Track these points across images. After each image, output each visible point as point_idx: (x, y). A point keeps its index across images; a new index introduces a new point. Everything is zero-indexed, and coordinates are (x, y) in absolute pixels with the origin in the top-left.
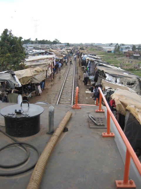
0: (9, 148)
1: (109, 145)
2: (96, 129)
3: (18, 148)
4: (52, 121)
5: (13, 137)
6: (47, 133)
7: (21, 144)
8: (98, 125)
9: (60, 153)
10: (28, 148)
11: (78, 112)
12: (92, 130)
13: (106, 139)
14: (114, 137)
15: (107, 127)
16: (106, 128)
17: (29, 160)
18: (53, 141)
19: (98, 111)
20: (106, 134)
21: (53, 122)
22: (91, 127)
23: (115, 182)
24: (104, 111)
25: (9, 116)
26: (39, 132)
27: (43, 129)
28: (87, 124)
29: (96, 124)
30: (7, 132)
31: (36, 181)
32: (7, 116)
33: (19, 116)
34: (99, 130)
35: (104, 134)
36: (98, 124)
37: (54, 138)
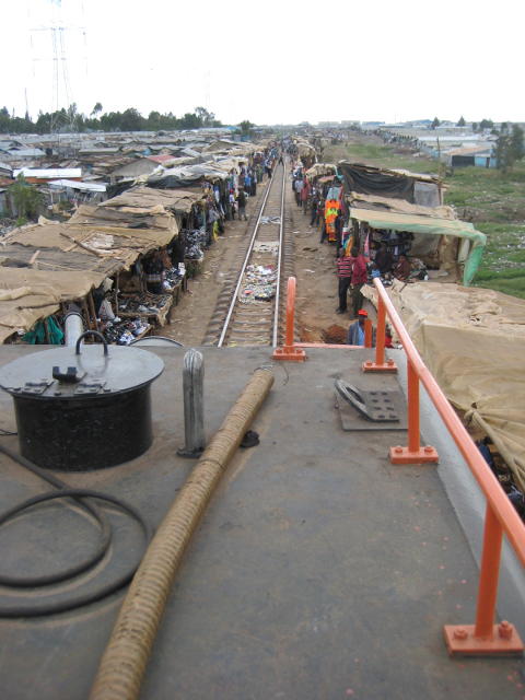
0: (35, 513)
1: (417, 493)
2: (367, 435)
3: (69, 511)
4: (195, 405)
5: (47, 472)
6: (179, 455)
7: (78, 497)
8: (372, 421)
9: (228, 526)
10: (108, 511)
11: (295, 373)
12: (352, 440)
13: (406, 469)
14: (437, 464)
15: (406, 427)
16: (406, 430)
17: (110, 554)
18: (198, 483)
19: (374, 366)
20: (406, 453)
21: (200, 410)
22: (346, 426)
23: (443, 633)
24: (395, 366)
25: (32, 391)
26: (148, 452)
27: (164, 438)
28: (332, 416)
29: (365, 417)
30: (24, 453)
31: (135, 634)
32: (24, 393)
33: (68, 392)
34: (376, 436)
35: (397, 452)
36: (375, 415)
37: (206, 470)
